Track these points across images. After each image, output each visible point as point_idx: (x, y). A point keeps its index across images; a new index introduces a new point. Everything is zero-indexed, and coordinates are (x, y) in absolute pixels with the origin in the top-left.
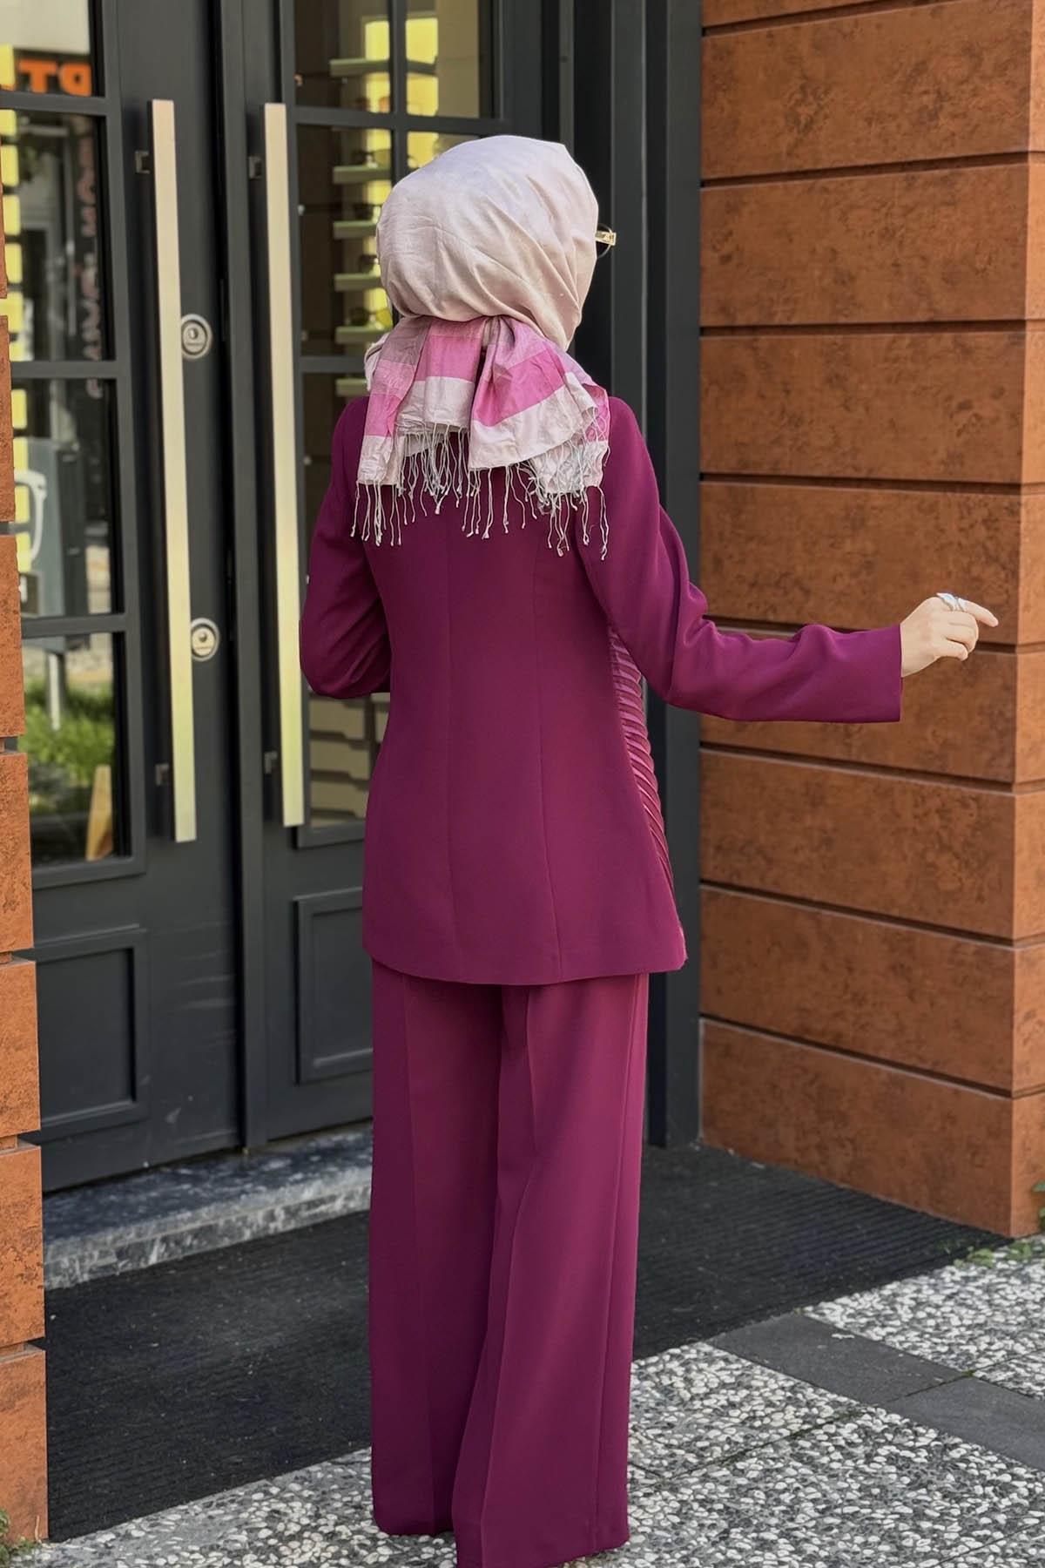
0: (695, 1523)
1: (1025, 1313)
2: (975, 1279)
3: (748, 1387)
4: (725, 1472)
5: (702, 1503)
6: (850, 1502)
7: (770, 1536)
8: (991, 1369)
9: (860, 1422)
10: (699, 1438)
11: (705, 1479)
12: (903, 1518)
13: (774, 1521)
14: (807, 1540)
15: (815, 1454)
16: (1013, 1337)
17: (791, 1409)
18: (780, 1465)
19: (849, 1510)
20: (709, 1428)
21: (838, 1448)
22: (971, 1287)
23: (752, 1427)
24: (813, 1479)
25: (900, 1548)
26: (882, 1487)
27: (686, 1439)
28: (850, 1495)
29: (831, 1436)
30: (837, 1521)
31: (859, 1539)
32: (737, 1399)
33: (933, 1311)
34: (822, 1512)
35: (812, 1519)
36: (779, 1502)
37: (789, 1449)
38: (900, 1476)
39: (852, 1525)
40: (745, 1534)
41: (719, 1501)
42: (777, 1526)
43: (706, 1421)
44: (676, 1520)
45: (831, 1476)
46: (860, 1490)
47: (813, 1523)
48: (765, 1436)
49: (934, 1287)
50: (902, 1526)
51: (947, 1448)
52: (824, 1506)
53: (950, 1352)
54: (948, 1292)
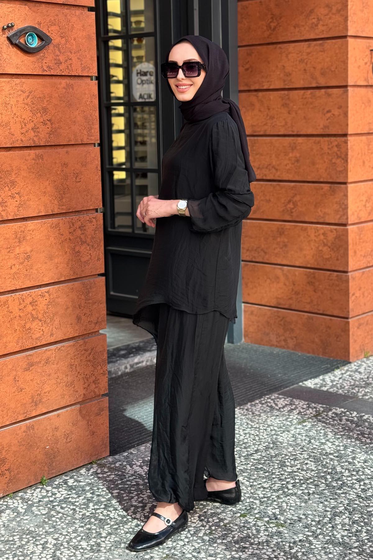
0: (300, 440)
1: (364, 381)
2: (345, 373)
3: (294, 405)
4: (300, 426)
5: (299, 434)
6: (341, 432)
7: (323, 441)
8: (363, 396)
9: (333, 411)
10: (288, 418)
11: (296, 428)
12: (358, 434)
13: (322, 438)
14: (334, 442)
15: (325, 420)
16: (364, 387)
17: (310, 409)
18: (315, 423)
19: (342, 433)
20: (289, 415)
21: (330, 418)
22: (345, 375)
23: (301, 414)
24: (327, 426)
25: (362, 442)
26: (348, 427)
27: (284, 419)
28: (340, 430)
29: (327, 415)
30: (340, 436)
31: (349, 441)
32: (293, 408)
33: (337, 382)
34: (335, 434)
35: (332, 436)
36: (321, 433)
37: (316, 420)
38: (352, 424)
39: (345, 437)
40: (316, 441)
41: (303, 433)
42: (323, 438)
43: (287, 414)
44: (294, 439)
45: (332, 425)
46: (342, 428)
47: (333, 437)
48: (307, 416)
49: (334, 376)
50: (360, 437)
51: (361, 417)
52: (334, 433)
53: (348, 392)
54: (339, 377)
